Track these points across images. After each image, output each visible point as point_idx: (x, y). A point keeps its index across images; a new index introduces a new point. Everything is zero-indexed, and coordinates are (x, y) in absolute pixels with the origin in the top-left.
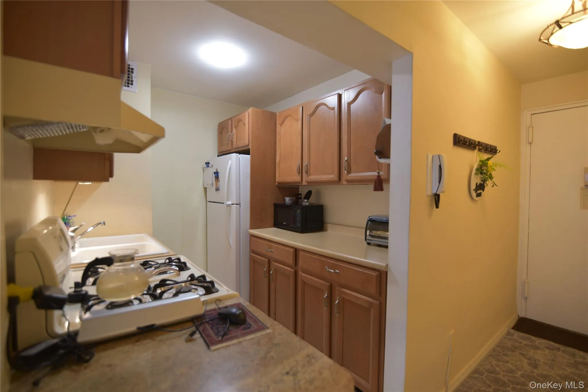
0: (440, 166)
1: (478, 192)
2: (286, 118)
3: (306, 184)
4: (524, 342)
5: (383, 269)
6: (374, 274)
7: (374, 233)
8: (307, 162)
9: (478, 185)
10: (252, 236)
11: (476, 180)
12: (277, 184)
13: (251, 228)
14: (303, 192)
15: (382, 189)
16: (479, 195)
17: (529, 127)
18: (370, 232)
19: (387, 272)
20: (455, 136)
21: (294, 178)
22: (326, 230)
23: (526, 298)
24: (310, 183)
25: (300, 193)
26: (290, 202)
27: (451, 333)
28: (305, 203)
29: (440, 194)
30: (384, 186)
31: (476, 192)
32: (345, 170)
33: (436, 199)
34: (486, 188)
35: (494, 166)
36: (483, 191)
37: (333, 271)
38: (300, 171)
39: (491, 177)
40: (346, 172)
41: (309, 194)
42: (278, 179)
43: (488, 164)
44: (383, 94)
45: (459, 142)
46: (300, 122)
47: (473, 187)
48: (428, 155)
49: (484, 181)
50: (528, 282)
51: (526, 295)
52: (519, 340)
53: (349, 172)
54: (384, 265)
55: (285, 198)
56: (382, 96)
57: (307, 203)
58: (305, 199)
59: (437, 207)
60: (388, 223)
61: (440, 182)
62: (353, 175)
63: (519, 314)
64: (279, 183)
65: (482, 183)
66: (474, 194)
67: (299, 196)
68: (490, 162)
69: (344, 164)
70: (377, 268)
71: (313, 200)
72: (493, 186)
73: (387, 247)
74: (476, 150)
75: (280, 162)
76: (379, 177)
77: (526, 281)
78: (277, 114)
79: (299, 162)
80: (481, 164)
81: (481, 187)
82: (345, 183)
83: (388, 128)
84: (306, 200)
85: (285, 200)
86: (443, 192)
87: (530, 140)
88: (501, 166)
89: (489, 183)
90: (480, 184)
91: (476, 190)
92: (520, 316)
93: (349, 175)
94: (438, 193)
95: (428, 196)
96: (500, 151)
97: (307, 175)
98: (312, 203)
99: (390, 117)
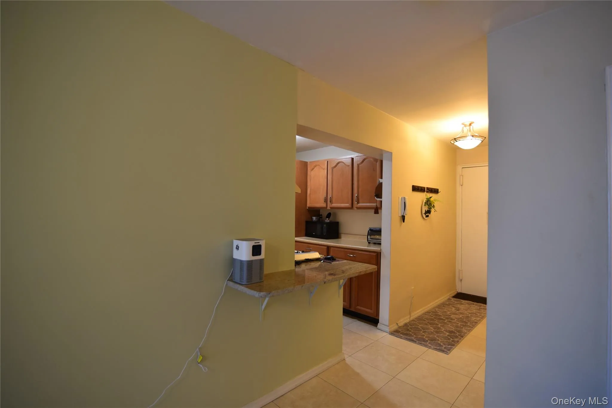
0: (405, 202)
1: (426, 215)
2: (315, 166)
3: (330, 209)
4: (456, 302)
5: (379, 251)
6: (375, 254)
7: (372, 237)
8: (330, 195)
9: (426, 211)
10: (296, 241)
11: (425, 208)
12: (307, 208)
13: (296, 237)
14: (324, 214)
15: (378, 213)
16: (427, 216)
17: (461, 176)
18: (370, 236)
19: (381, 253)
20: (413, 186)
21: (321, 204)
22: (341, 238)
23: (461, 280)
24: (331, 208)
25: (320, 214)
26: (316, 220)
27: (412, 288)
28: (327, 220)
29: (405, 216)
30: (379, 211)
31: (425, 215)
32: (356, 201)
33: (403, 218)
34: (431, 213)
35: (434, 201)
36: (430, 214)
37: (352, 255)
38: (326, 200)
39: (434, 206)
40: (356, 203)
41: (329, 216)
42: (309, 205)
43: (430, 200)
44: (378, 163)
45: (415, 190)
46: (326, 171)
47: (424, 212)
48: (399, 197)
49: (430, 208)
50: (462, 270)
51: (461, 278)
52: (454, 301)
53: (358, 203)
54: (380, 249)
55: (313, 217)
56: (377, 164)
57: (328, 221)
58: (327, 217)
59: (404, 222)
60: (381, 231)
61: (405, 210)
62: (360, 205)
63: (457, 291)
64: (309, 208)
65: (429, 210)
66: (424, 216)
67: (320, 216)
68: (432, 199)
69: (355, 198)
70: (376, 251)
71: (331, 218)
72: (435, 212)
73: (380, 244)
74: (425, 193)
75: (310, 194)
76: (377, 207)
77: (461, 269)
78: (308, 163)
79: (325, 195)
80: (427, 200)
81: (428, 212)
82: (355, 209)
83: (381, 184)
84: (327, 219)
85: (312, 219)
86: (406, 215)
87: (462, 183)
88: (438, 201)
89: (433, 210)
90: (428, 210)
91: (425, 213)
92: (458, 292)
93: (358, 205)
94: (404, 215)
95: (399, 216)
96: (440, 192)
97: (331, 203)
98: (331, 221)
99: (382, 178)
